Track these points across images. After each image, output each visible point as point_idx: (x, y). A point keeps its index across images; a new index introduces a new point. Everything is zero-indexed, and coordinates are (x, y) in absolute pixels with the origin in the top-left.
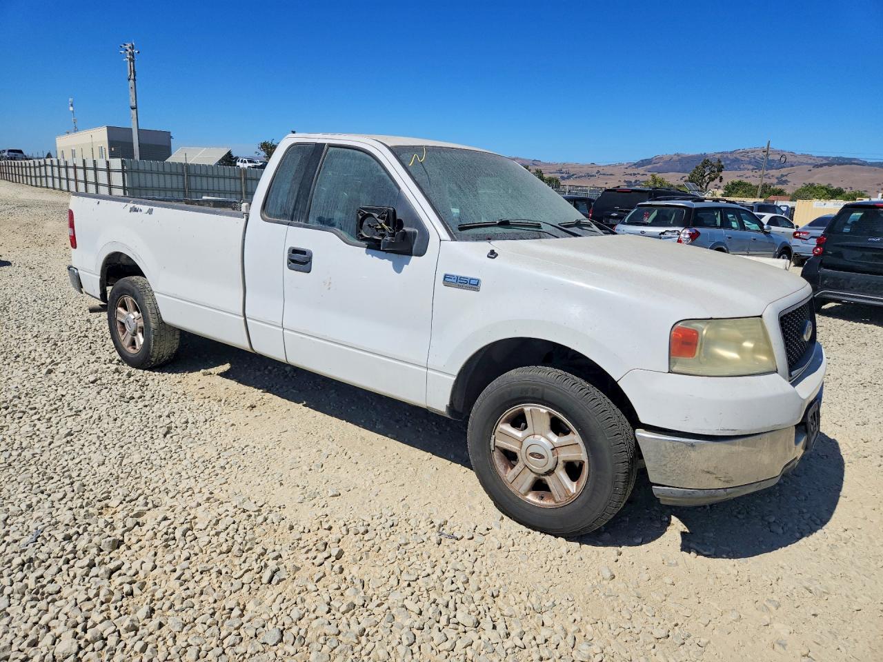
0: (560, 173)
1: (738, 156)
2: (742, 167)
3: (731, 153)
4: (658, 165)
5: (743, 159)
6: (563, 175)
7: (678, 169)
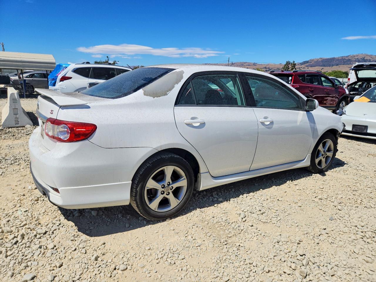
0: (266, 68)
1: (350, 58)
2: (352, 63)
3: (347, 57)
4: (312, 63)
5: (352, 59)
6: (266, 69)
7: (321, 65)
